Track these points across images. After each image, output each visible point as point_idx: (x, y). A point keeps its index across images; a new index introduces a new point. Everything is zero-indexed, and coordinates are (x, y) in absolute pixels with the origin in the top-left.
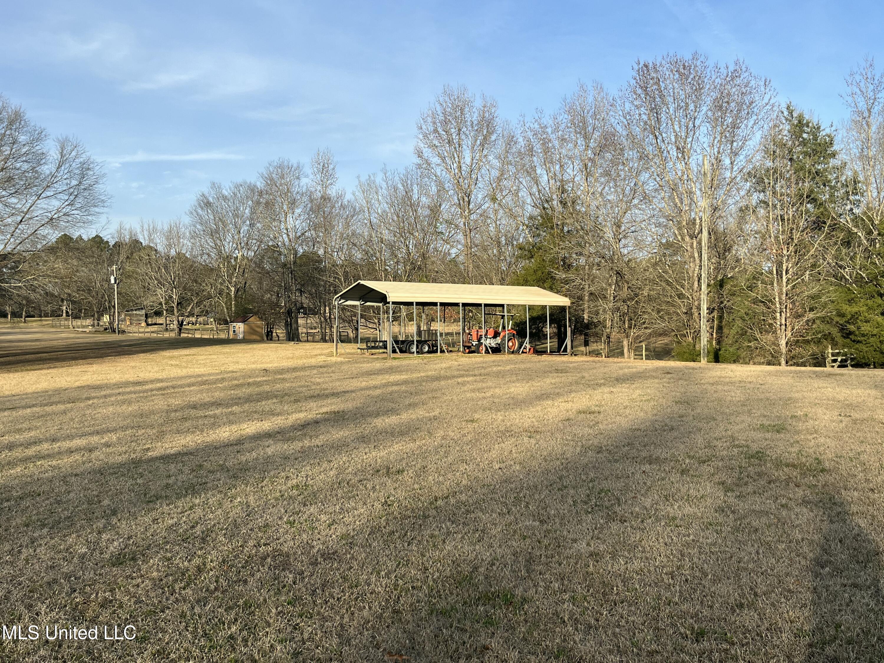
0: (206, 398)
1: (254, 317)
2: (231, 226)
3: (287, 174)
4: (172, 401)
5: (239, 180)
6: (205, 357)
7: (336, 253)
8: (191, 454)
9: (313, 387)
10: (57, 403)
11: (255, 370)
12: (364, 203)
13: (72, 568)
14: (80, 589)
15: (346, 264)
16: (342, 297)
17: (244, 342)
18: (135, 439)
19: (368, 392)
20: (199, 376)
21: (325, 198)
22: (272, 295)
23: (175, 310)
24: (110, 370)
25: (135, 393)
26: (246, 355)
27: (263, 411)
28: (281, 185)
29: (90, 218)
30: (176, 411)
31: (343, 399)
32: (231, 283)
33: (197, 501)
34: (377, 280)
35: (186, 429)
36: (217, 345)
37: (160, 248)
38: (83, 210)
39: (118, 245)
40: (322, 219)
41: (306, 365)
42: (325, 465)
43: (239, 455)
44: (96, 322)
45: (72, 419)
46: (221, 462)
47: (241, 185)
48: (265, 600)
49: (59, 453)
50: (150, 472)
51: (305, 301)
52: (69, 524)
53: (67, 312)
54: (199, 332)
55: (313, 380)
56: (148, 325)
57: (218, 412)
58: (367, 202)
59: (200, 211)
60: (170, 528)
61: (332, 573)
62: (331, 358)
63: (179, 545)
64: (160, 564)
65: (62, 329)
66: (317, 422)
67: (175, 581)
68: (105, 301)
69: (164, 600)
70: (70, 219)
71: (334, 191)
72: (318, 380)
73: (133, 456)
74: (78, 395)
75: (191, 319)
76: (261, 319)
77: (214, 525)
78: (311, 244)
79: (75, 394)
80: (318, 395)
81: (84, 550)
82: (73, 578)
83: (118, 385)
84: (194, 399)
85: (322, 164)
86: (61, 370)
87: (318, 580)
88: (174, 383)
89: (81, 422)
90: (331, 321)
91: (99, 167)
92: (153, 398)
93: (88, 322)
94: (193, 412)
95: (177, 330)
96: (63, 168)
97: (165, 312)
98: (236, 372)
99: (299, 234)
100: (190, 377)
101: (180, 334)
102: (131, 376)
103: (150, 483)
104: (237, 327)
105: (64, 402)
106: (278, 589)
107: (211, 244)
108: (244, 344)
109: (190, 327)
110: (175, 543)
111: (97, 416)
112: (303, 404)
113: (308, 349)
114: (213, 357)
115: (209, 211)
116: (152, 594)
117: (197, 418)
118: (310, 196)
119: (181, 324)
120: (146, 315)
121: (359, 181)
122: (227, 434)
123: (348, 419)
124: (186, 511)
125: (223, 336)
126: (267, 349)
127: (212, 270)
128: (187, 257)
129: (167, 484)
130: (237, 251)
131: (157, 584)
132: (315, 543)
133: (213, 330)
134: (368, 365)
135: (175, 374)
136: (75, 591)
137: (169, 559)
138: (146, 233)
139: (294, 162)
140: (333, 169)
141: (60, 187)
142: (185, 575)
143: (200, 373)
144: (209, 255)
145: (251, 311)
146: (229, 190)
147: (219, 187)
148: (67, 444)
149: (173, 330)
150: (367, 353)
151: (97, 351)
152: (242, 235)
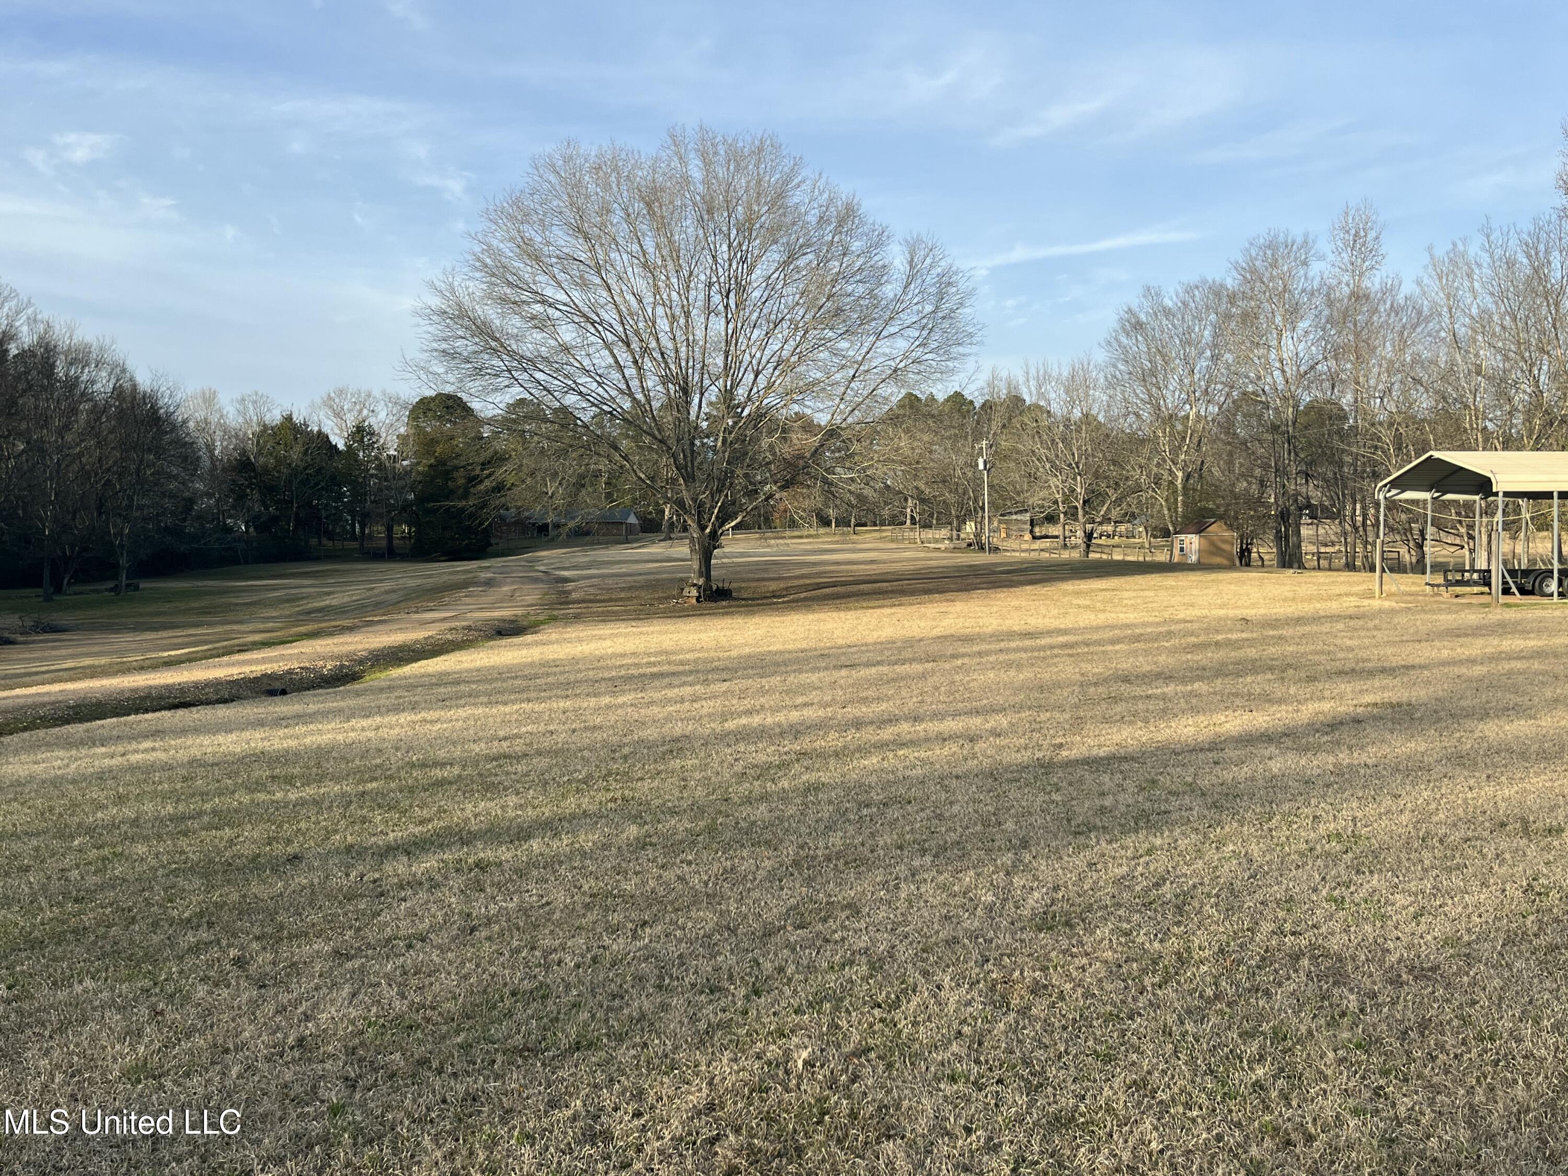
0: (1144, 665)
1: (1218, 523)
2: (1177, 361)
3: (1283, 258)
4: (1086, 667)
5: (1192, 278)
6: (1134, 594)
7: (1378, 400)
8: (1133, 759)
9: (1340, 655)
10: (911, 661)
11: (1227, 618)
12: (1441, 298)
13: (976, 924)
14: (995, 959)
15: (1398, 420)
16: (1394, 484)
17: (1199, 569)
18: (1037, 727)
19: (1457, 670)
20: (1127, 626)
21: (1359, 296)
22: (1250, 483)
23: (1080, 512)
24: (982, 612)
25: (1025, 650)
26: (1205, 591)
27: (1250, 694)
28: (1272, 279)
29: (950, 364)
30: (1096, 684)
31: (1405, 680)
32: (1175, 464)
33: (1158, 842)
34: (1464, 449)
35: (1118, 717)
36: (1152, 573)
37: (1055, 408)
38: (941, 352)
39: (987, 406)
40: (1351, 337)
41: (1322, 613)
42: (1388, 802)
43: (1218, 768)
44: (955, 533)
45: (937, 688)
46: (1189, 779)
47: (1197, 287)
48: (1310, 1032)
49: (927, 740)
50: (1070, 784)
51: (1316, 495)
52: (960, 853)
53: (912, 517)
54: (1119, 549)
55: (1338, 642)
56: (1034, 538)
57: (1170, 689)
58: (1448, 297)
59: (1124, 340)
60: (1118, 882)
61: (1435, 1006)
62: (1370, 601)
63: (1139, 911)
64: (1114, 939)
65: (905, 544)
66: (1357, 721)
67: (1144, 971)
68: (969, 498)
69: (1130, 1000)
70: (922, 368)
71: (1377, 281)
72: (1349, 643)
73: (1039, 755)
74: (940, 650)
75: (1105, 528)
76: (1231, 527)
77: (1194, 886)
78: (1327, 385)
79: (934, 648)
80: (1353, 670)
81: (990, 898)
82: (981, 940)
83: (998, 636)
84: (1126, 665)
85: (1353, 232)
86: (909, 609)
87: (1409, 1013)
88: (1088, 636)
89: (950, 693)
90: (1365, 530)
91: (964, 279)
92: (1056, 660)
93: (944, 532)
94: (1125, 689)
95: (1083, 546)
96: (912, 286)
97: (1062, 516)
98: (1191, 622)
99: (1303, 369)
100: (1113, 627)
101: (1088, 553)
102: (1014, 623)
103: (1074, 803)
104: (1187, 542)
105: (920, 661)
106: (1333, 1017)
107: (1141, 395)
108: (1199, 573)
109: (1103, 541)
110: (1132, 910)
111: (972, 685)
112: (1328, 687)
113: (1323, 584)
114: (1148, 593)
115: (1140, 338)
116: (1109, 987)
117: (1134, 698)
118: (1328, 295)
119: (1089, 536)
120: (1032, 521)
121: (1432, 257)
122: (1191, 730)
123: (1421, 719)
124: (1141, 856)
125: (1162, 557)
126: (1244, 582)
127: (1142, 442)
128: (1099, 423)
129: (1102, 806)
130: (1188, 407)
131: (1114, 970)
132: (1390, 945)
133: (1142, 547)
134: (1449, 617)
135: (1087, 622)
136: (988, 961)
137: (1127, 934)
138: (1033, 383)
139: (1297, 232)
140: (1377, 238)
141: (909, 318)
142: (1158, 964)
143: (1128, 621)
144: (1138, 415)
145: (1211, 513)
146: (1174, 298)
147: (1158, 295)
148: (935, 727)
149: (1075, 547)
150: (1446, 595)
151: (959, 580)
152: (1197, 377)
